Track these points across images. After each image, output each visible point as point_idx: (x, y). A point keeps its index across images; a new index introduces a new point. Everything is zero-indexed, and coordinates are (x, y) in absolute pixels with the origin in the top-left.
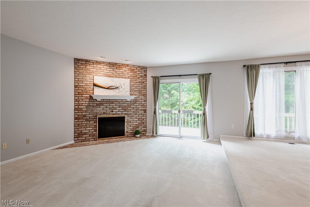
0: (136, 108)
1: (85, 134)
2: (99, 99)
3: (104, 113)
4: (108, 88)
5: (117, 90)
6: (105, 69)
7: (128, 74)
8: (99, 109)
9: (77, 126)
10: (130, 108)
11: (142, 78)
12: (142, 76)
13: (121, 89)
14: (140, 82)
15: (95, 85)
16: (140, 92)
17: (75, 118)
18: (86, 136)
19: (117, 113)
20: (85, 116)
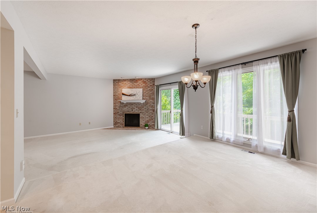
0: (147, 108)
1: (119, 123)
2: (125, 102)
3: (128, 111)
4: (129, 96)
5: (134, 97)
6: (128, 84)
7: (142, 85)
8: (125, 108)
9: (115, 118)
10: (143, 108)
11: (151, 87)
12: (151, 86)
13: (137, 96)
14: (150, 90)
15: (123, 94)
16: (150, 97)
17: (114, 114)
18: (119, 124)
19: (136, 111)
20: (118, 112)
